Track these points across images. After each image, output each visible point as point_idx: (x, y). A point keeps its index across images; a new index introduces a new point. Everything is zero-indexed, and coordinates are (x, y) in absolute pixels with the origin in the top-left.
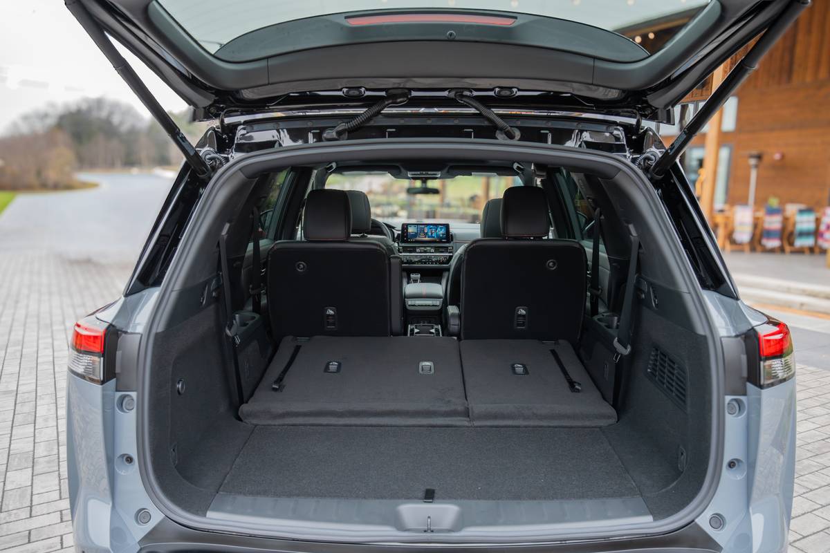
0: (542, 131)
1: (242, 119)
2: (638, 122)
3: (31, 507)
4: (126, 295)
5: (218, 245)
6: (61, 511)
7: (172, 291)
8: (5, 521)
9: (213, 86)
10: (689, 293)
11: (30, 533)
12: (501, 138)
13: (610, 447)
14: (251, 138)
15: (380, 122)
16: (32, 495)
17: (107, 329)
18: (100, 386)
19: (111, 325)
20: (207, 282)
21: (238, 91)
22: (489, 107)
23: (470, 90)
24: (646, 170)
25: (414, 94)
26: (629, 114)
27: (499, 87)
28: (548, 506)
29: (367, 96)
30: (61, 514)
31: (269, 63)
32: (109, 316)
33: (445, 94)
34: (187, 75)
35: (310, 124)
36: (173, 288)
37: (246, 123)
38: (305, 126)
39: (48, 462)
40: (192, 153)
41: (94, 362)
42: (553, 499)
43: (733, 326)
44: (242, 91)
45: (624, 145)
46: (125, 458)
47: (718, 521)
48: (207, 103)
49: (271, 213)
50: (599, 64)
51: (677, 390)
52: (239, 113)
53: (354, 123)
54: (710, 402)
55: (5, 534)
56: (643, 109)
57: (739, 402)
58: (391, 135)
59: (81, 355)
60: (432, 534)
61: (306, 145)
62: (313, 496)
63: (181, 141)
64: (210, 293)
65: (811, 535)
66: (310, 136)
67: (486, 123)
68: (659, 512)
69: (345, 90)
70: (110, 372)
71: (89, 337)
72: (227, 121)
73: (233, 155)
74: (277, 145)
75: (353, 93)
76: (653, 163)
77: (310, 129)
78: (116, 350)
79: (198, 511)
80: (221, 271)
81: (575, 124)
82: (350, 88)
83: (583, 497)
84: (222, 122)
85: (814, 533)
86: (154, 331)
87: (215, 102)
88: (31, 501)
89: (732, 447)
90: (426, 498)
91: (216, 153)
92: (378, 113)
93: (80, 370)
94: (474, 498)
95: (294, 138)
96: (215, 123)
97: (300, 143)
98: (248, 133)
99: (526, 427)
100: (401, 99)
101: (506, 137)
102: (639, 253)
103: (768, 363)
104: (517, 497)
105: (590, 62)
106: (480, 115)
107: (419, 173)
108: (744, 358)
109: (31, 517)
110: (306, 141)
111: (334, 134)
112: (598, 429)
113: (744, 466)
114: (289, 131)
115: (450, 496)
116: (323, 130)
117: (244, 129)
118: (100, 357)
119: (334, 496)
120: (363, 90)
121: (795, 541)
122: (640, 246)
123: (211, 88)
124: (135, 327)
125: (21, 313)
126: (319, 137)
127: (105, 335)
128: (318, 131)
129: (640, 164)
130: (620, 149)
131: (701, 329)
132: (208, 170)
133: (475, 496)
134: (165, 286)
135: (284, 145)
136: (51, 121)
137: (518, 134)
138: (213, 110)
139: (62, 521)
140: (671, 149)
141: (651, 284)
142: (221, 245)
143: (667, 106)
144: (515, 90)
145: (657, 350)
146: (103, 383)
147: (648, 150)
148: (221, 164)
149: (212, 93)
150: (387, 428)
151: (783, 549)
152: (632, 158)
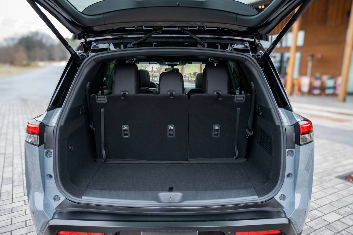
0: (216, 44)
1: (94, 39)
2: (255, 40)
3: (12, 199)
4: (48, 111)
5: (85, 91)
6: (25, 200)
7: (66, 109)
8: (2, 205)
9: (81, 25)
10: (274, 109)
11: (12, 209)
12: (200, 47)
13: (243, 171)
14: (98, 47)
15: (151, 40)
16: (12, 194)
17: (40, 124)
18: (38, 147)
19: (41, 123)
20: (81, 106)
21: (92, 27)
22: (195, 34)
23: (187, 27)
24: (258, 60)
25: (164, 29)
26: (251, 37)
27: (199, 26)
28: (217, 193)
29: (145, 30)
30: (25, 202)
31: (104, 16)
32: (41, 119)
33: (177, 29)
34: (71, 21)
35: (122, 41)
36: (67, 108)
37: (96, 40)
38: (120, 42)
39: (19, 181)
40: (73, 53)
41: (35, 138)
42: (219, 190)
43: (290, 122)
44: (94, 27)
45: (249, 50)
46: (49, 176)
47: (283, 197)
48: (79, 32)
49: (109, 79)
50: (239, 16)
51: (269, 147)
52: (93, 37)
53: (140, 40)
54: (281, 151)
55: (2, 209)
56: (257, 35)
57: (292, 151)
58: (155, 46)
59: (30, 135)
60: (172, 204)
61: (120, 50)
62: (125, 190)
63: (69, 48)
64: (82, 110)
65: (324, 206)
66: (122, 46)
67: (193, 41)
68: (260, 194)
69: (136, 27)
70: (42, 142)
71: (33, 127)
72: (88, 40)
73: (91, 54)
74: (108, 50)
75: (139, 28)
76: (260, 57)
77: (122, 43)
78: (44, 132)
79: (78, 196)
80: (87, 102)
81: (230, 41)
82: (138, 26)
83: (231, 189)
84: (86, 40)
85: (325, 205)
86: (59, 125)
87: (83, 32)
88: (12, 196)
89: (289, 169)
90: (169, 190)
91: (84, 53)
92: (150, 36)
93: (30, 141)
94: (188, 190)
95: (115, 47)
96: (83, 41)
97: (118, 49)
98: (96, 45)
99: (211, 163)
100: (159, 31)
101: (202, 47)
102: (255, 93)
103: (303, 136)
104: (206, 190)
105: (235, 16)
106: (191, 38)
107: (170, 62)
108: (294, 134)
109: (12, 203)
110: (120, 48)
111: (132, 45)
112: (239, 164)
113: (293, 176)
114: (114, 44)
115: (178, 190)
116: (127, 43)
117: (95, 43)
118: (37, 135)
119: (133, 190)
120: (143, 27)
121: (318, 208)
122: (255, 91)
123: (81, 26)
124: (52, 123)
125: (6, 122)
126: (125, 47)
127: (39, 126)
128: (125, 44)
129: (255, 57)
130: (248, 51)
131: (278, 123)
132: (80, 60)
133: (189, 189)
134: (63, 107)
135: (111, 50)
136: (16, 41)
137: (206, 45)
138: (82, 35)
139: (25, 204)
140: (267, 51)
141: (260, 106)
142: (86, 91)
143: (266, 34)
144: (205, 27)
145: (262, 132)
146: (39, 146)
147: (259, 52)
148: (86, 58)
149: (81, 28)
150: (155, 164)
151: (307, 208)
152: (252, 55)
